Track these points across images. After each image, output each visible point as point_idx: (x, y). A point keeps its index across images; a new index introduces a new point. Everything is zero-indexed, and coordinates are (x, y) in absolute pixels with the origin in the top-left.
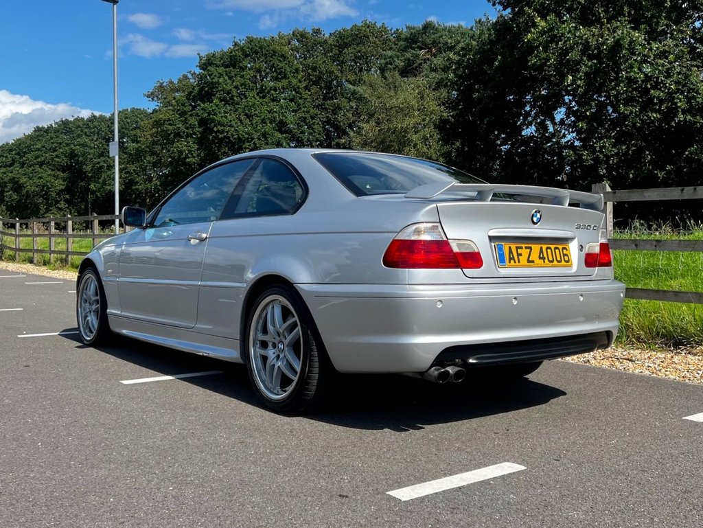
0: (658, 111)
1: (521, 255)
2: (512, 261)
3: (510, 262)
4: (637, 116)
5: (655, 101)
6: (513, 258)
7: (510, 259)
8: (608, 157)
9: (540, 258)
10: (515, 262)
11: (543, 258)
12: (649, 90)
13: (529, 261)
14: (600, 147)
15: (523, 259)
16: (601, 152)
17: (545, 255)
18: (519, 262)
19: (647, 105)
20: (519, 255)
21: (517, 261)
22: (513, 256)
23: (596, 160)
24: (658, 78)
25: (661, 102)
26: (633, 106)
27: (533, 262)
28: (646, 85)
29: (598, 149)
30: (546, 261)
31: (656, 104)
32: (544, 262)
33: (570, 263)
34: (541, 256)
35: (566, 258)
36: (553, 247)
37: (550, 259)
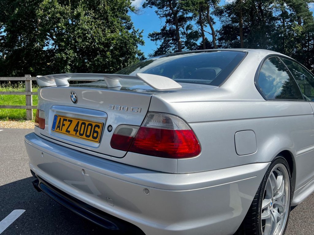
0: (88, 42)
2: (58, 129)
3: (57, 129)
4: (81, 43)
5: (88, 38)
8: (71, 57)
9: (75, 130)
10: (59, 130)
11: (77, 131)
12: (86, 34)
13: (67, 131)
14: (69, 53)
15: (65, 128)
16: (69, 55)
17: (79, 129)
18: (61, 130)
19: (85, 39)
20: (63, 125)
22: (60, 125)
23: (67, 58)
24: (89, 30)
25: (89, 39)
26: (80, 39)
27: (69, 132)
28: (85, 32)
29: (68, 54)
30: (78, 133)
31: (88, 39)
32: (76, 134)
33: (97, 140)
34: (76, 129)
35: (95, 135)
36: (87, 123)
37: (82, 132)
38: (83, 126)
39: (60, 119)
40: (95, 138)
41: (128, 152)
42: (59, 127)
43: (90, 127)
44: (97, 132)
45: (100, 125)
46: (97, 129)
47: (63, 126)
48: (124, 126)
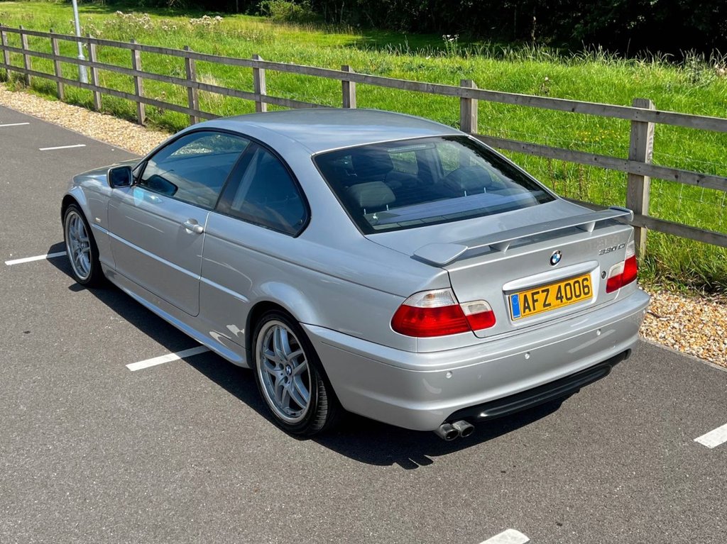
1: (537, 301)
2: (527, 310)
3: (524, 312)
6: (529, 307)
7: (525, 308)
10: (530, 310)
11: (561, 298)
13: (545, 305)
15: (539, 305)
17: (563, 294)
18: (534, 309)
20: (534, 301)
21: (532, 308)
22: (528, 304)
27: (549, 305)
30: (564, 300)
32: (562, 301)
33: (590, 294)
34: (559, 296)
35: (586, 290)
36: (571, 283)
37: (569, 296)
38: (568, 288)
39: (525, 296)
40: (588, 293)
42: (526, 307)
44: (587, 286)
45: (588, 277)
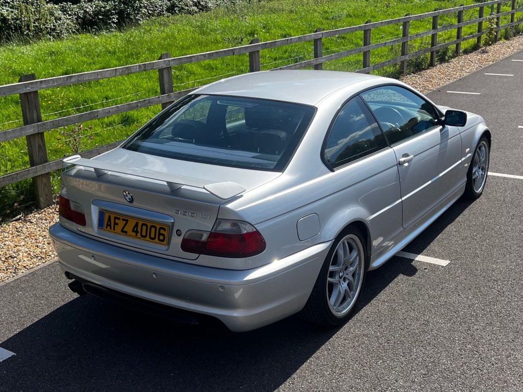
2: (109, 228)
3: (106, 228)
6: (110, 226)
7: (108, 225)
9: (133, 231)
10: (111, 229)
11: (137, 232)
13: (122, 231)
15: (118, 228)
17: (139, 230)
18: (114, 229)
20: (116, 224)
22: (110, 223)
27: (126, 232)
30: (139, 235)
32: (136, 235)
33: (165, 243)
34: (135, 230)
35: (161, 237)
36: (149, 225)
37: (144, 234)
38: (144, 227)
39: (110, 216)
40: (163, 241)
41: (201, 255)
43: (153, 229)
44: (163, 235)
45: (166, 228)
46: (162, 231)
47: (116, 226)
48: (194, 232)
